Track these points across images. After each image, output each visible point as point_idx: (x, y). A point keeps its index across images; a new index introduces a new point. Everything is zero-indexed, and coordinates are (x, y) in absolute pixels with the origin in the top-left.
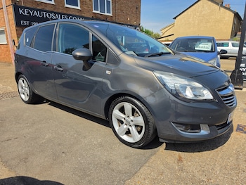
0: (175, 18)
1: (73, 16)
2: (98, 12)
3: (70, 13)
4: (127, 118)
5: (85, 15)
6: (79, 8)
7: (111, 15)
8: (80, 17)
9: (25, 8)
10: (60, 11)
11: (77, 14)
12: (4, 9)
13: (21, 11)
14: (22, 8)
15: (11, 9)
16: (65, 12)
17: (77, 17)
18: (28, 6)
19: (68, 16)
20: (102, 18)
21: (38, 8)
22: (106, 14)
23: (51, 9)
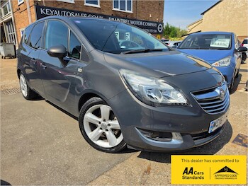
0: (203, 14)
1: (92, 14)
2: (119, 10)
3: (90, 12)
4: (102, 122)
5: (105, 13)
6: (98, 6)
7: (131, 12)
8: (99, 15)
9: (45, 8)
10: (80, 10)
11: (97, 12)
12: (28, 10)
13: (42, 11)
14: (43, 7)
15: (34, 10)
16: (84, 10)
17: (96, 15)
18: (49, 6)
19: (88, 14)
20: (122, 16)
21: (59, 7)
22: (126, 11)
23: (71, 8)
